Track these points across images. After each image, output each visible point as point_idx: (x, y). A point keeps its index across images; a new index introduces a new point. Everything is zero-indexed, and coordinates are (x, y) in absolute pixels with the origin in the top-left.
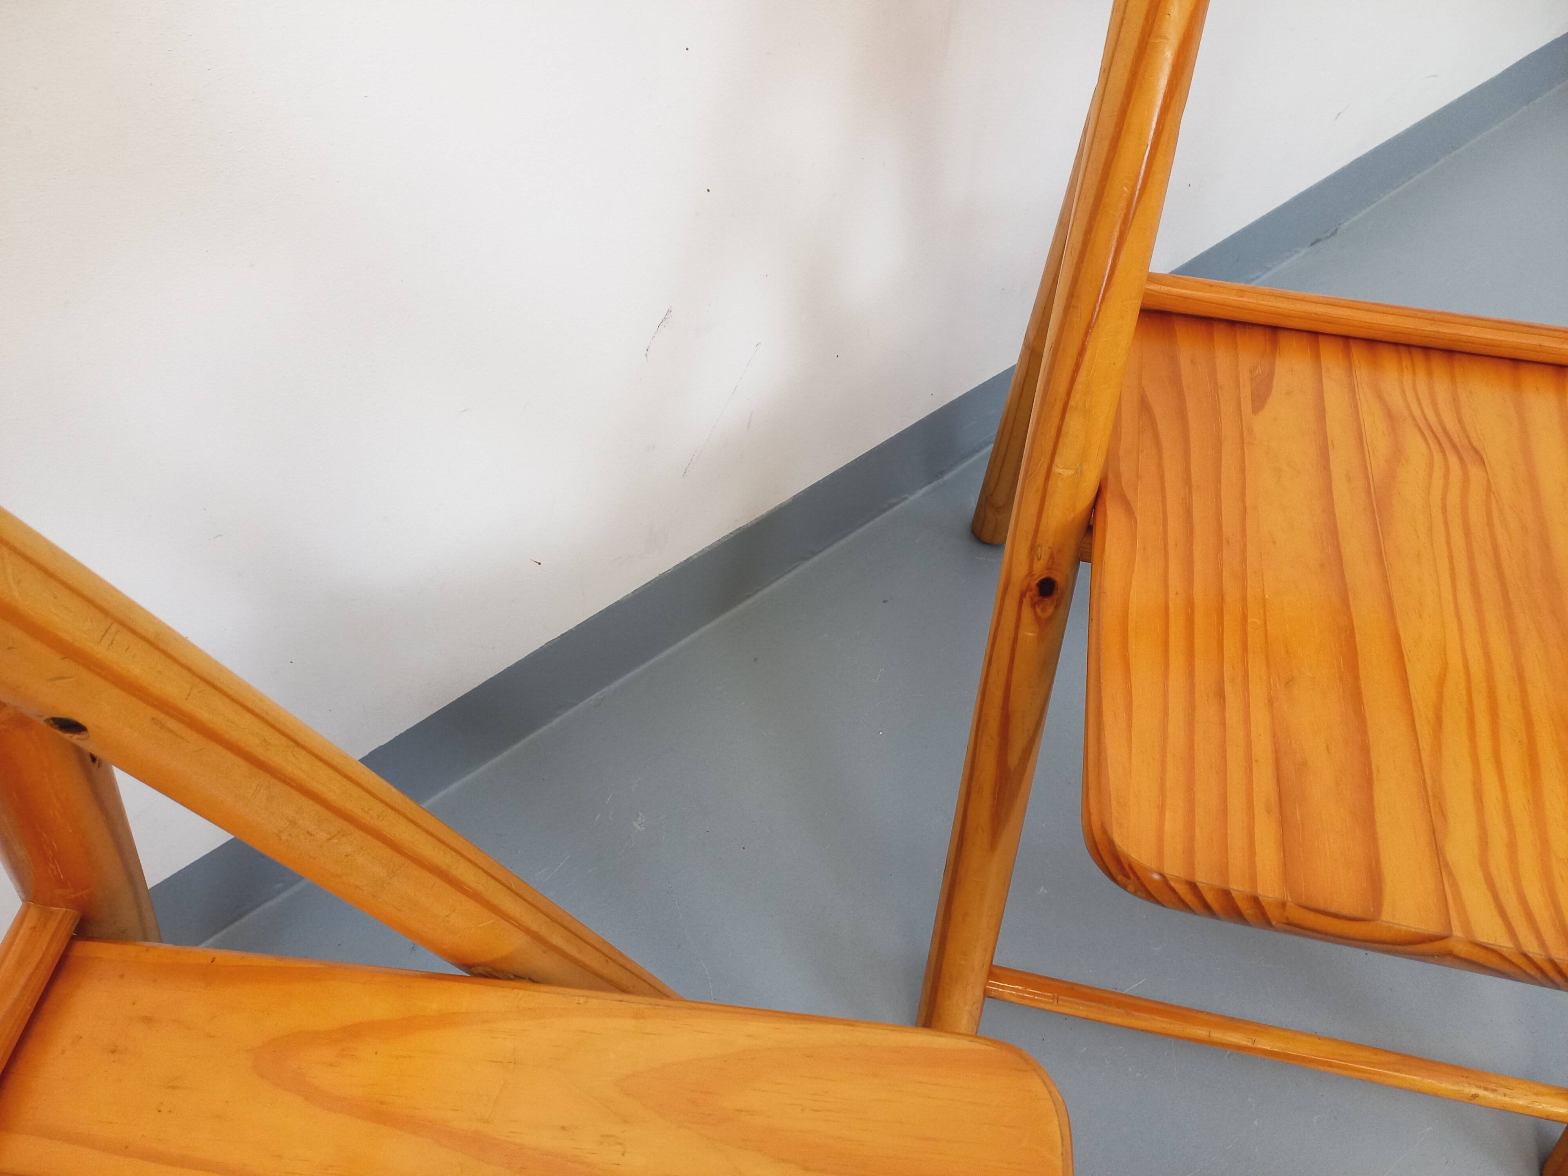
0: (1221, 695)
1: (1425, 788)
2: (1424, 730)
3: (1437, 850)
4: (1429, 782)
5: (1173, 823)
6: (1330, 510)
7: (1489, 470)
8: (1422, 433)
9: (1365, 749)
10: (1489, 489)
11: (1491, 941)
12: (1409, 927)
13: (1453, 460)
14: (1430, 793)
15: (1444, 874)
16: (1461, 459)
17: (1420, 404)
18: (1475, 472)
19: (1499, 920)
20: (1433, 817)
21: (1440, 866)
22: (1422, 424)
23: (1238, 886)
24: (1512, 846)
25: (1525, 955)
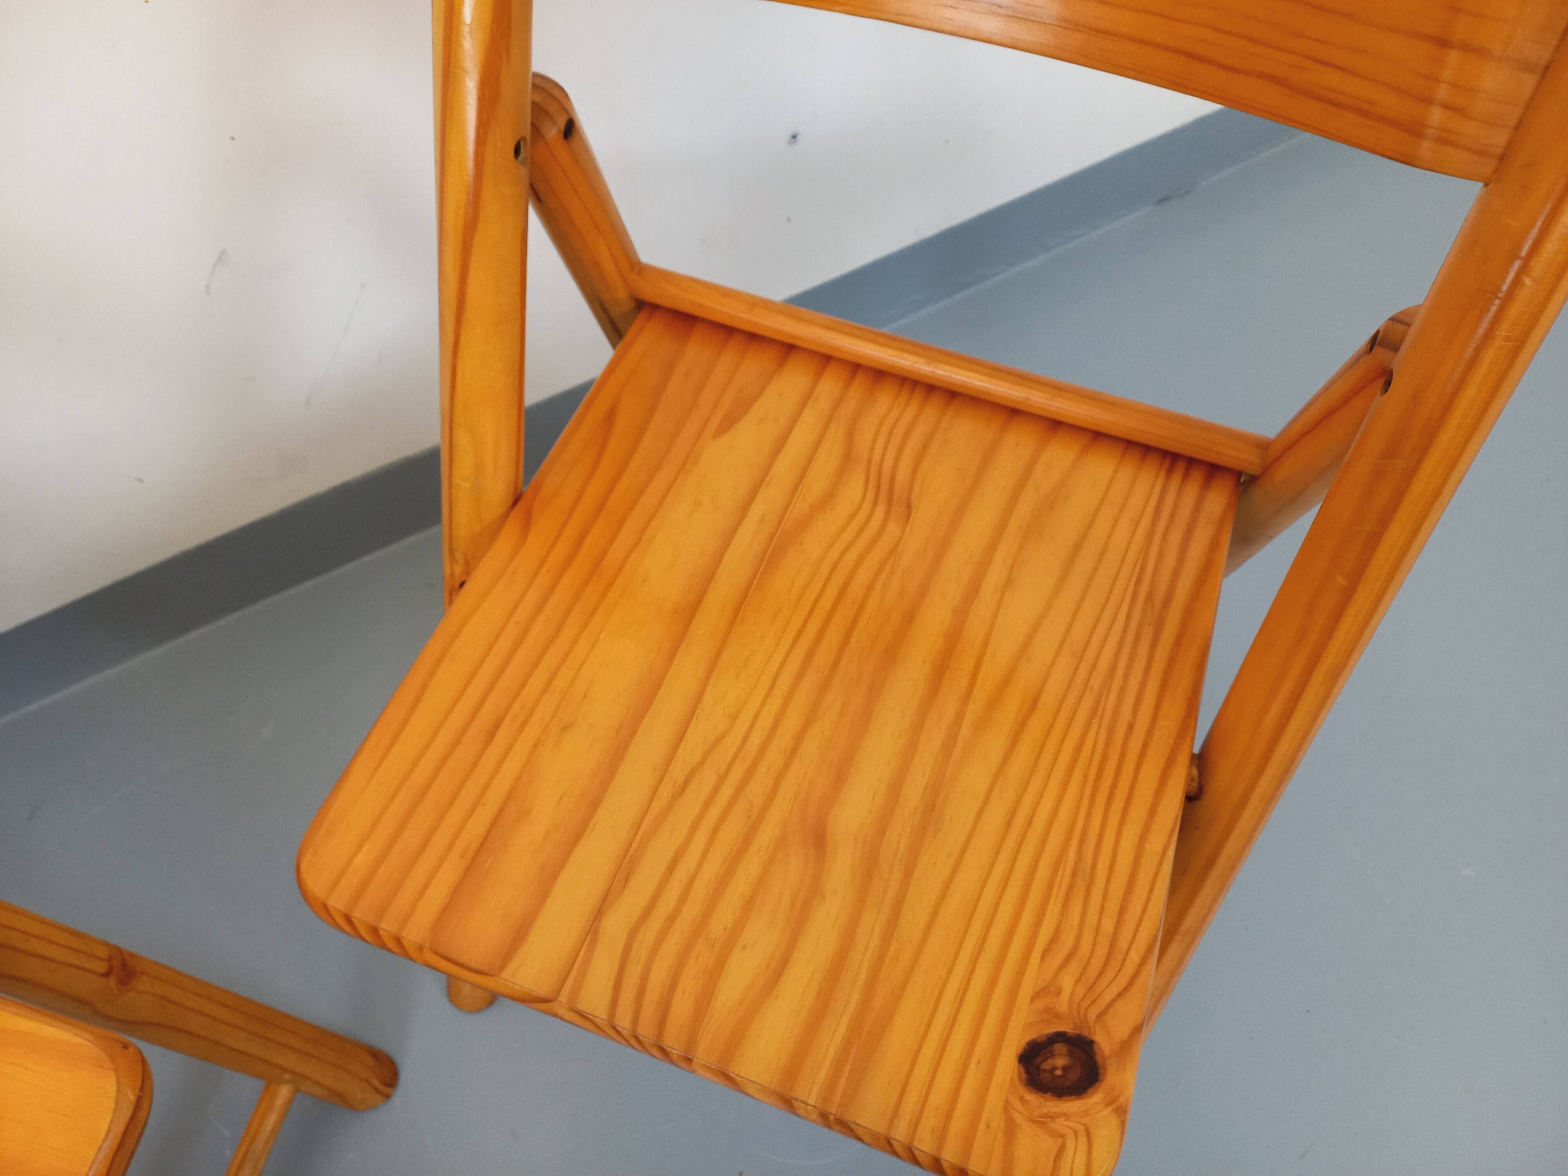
0: (492, 734)
1: (628, 851)
2: (665, 793)
3: (598, 915)
4: (634, 846)
5: (363, 859)
6: (719, 556)
7: (908, 530)
8: (867, 481)
9: (595, 805)
10: (894, 550)
11: (589, 1011)
12: (523, 987)
13: (880, 511)
14: (628, 858)
15: (588, 939)
16: (888, 513)
17: (885, 449)
18: (893, 528)
19: (609, 992)
20: (616, 881)
21: (589, 931)
22: (874, 469)
23: (387, 926)
24: (671, 919)
25: (614, 1028)
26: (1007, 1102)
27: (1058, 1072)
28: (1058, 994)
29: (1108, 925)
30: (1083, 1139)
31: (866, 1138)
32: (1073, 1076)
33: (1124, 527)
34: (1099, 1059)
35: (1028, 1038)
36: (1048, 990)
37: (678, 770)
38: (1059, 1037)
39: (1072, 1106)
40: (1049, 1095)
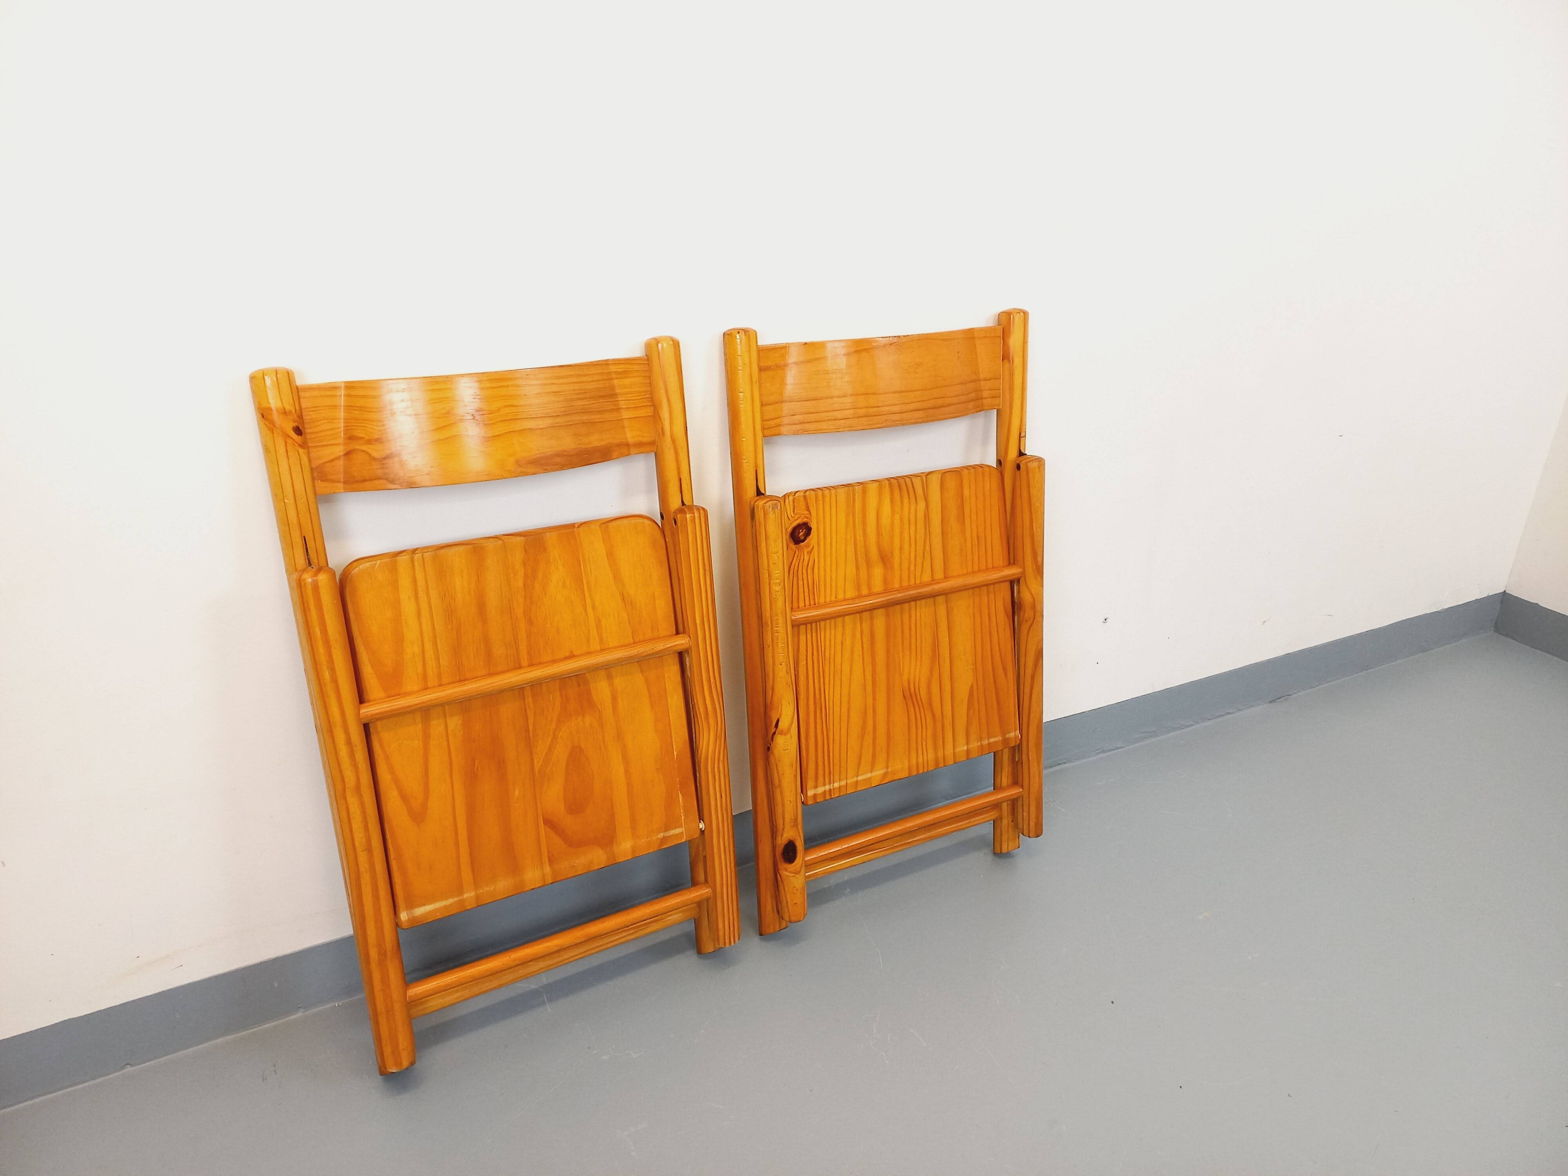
25: (909, 477)
26: (811, 515)
27: (801, 531)
28: (808, 553)
29: (801, 583)
30: (790, 516)
31: (839, 486)
32: (797, 532)
33: (837, 737)
34: (792, 541)
35: (811, 536)
36: (810, 553)
37: (927, 555)
38: (803, 541)
39: (795, 524)
40: (801, 523)
